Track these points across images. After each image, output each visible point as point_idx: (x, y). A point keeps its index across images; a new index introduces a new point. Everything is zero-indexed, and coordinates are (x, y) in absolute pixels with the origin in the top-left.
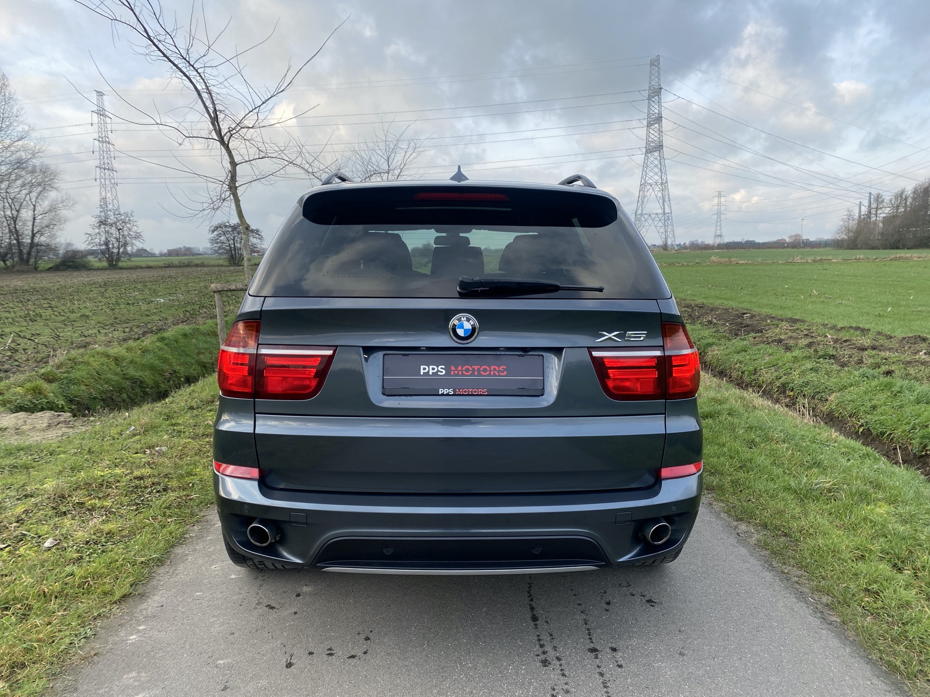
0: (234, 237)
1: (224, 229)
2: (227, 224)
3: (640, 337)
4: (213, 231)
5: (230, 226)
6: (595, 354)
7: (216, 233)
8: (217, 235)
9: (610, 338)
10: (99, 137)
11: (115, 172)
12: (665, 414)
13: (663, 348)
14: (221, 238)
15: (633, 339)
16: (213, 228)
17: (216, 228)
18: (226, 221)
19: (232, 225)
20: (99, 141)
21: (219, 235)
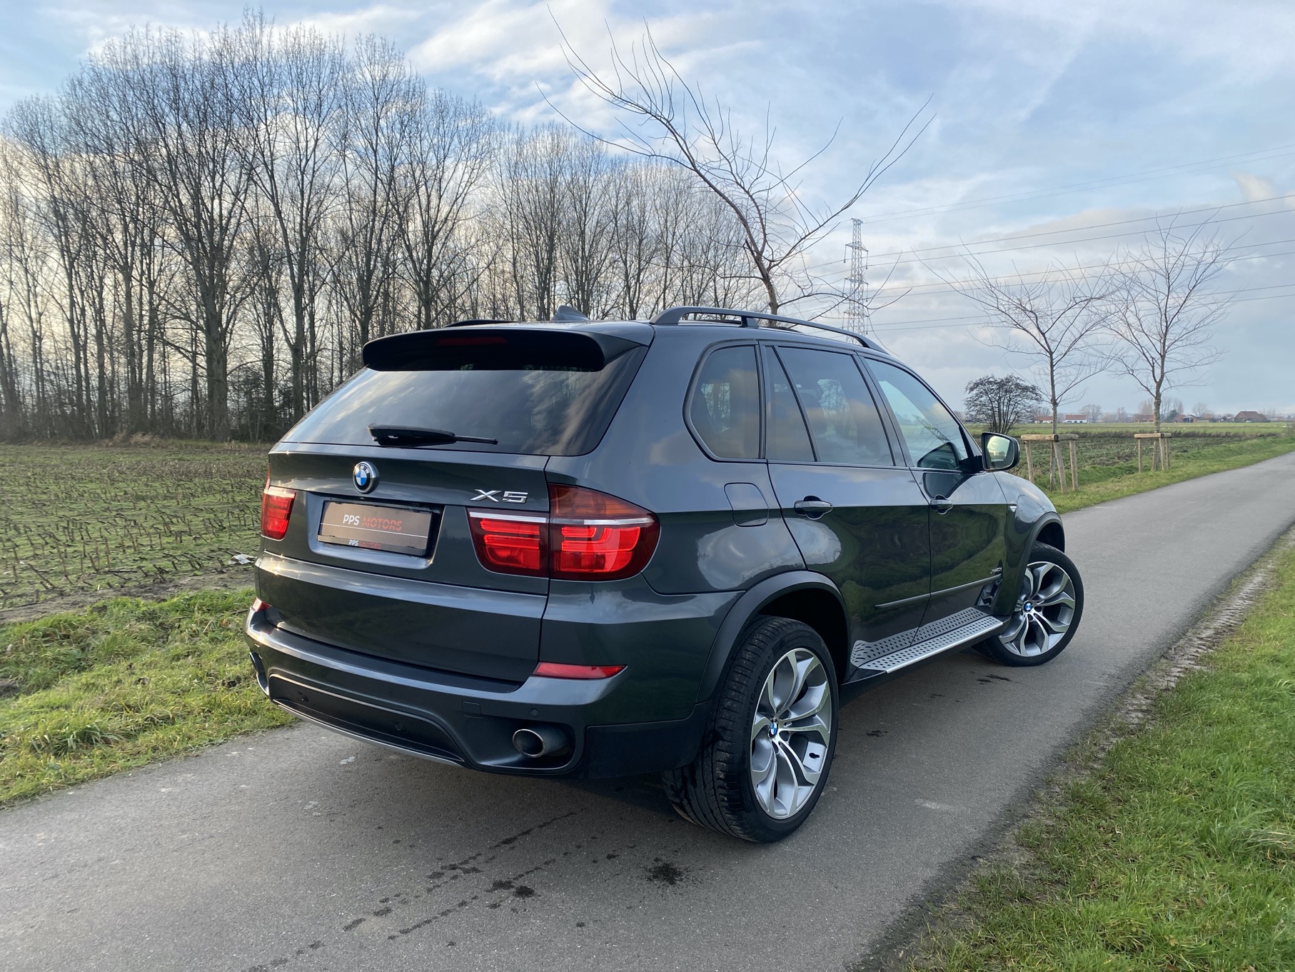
0: (1000, 398)
1: (987, 386)
2: (991, 380)
3: (520, 499)
4: (972, 389)
5: (995, 383)
6: (473, 514)
7: (975, 392)
8: (977, 395)
9: (486, 498)
10: (852, 275)
11: (865, 318)
12: (548, 595)
13: (548, 514)
14: (982, 399)
15: (510, 500)
16: (972, 385)
17: (977, 385)
18: (990, 376)
19: (999, 381)
20: (851, 280)
21: (979, 395)
